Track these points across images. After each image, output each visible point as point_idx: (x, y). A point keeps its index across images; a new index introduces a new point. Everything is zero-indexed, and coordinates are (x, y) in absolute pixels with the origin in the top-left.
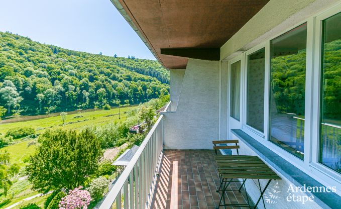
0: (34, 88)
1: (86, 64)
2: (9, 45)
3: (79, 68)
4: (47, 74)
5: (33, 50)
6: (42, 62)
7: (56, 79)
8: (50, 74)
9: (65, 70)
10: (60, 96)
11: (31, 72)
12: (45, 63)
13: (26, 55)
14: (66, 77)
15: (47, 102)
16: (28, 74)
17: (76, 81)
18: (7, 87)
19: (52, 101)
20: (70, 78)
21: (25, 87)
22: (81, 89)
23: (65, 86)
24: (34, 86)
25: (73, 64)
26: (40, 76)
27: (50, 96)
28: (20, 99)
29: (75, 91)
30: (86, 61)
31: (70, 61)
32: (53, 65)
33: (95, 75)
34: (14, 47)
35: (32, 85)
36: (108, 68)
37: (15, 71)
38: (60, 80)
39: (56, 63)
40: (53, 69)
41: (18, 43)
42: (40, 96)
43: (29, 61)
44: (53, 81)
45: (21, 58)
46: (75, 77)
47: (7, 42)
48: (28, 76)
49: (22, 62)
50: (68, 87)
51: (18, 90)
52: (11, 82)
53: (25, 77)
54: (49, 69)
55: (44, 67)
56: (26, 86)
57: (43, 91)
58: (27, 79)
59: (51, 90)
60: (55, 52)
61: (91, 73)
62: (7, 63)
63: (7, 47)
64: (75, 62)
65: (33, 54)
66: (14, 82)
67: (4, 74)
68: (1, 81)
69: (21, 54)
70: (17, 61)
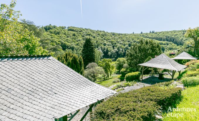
0: (107, 50)
1: (127, 38)
3: (124, 41)
4: (111, 44)
5: (106, 35)
6: (109, 39)
7: (114, 46)
8: (112, 44)
9: (118, 42)
10: (116, 54)
11: (106, 44)
13: (103, 38)
14: (119, 45)
15: (111, 56)
16: (105, 45)
17: (123, 47)
18: (99, 50)
19: (113, 56)
20: (120, 45)
21: (104, 50)
22: (125, 50)
23: (118, 49)
24: (107, 49)
25: (121, 39)
26: (109, 45)
27: (113, 54)
28: (103, 54)
29: (122, 51)
30: (127, 37)
31: (119, 38)
32: (113, 40)
33: (131, 43)
34: (100, 35)
36: (138, 39)
37: (101, 44)
38: (116, 46)
39: (114, 39)
40: (113, 42)
41: (101, 33)
42: (109, 53)
43: (105, 40)
44: (113, 47)
46: (122, 45)
48: (105, 46)
49: (103, 40)
50: (119, 49)
51: (102, 51)
54: (112, 42)
55: (110, 42)
57: (110, 51)
59: (113, 51)
60: (113, 35)
61: (130, 43)
62: (98, 41)
63: (98, 35)
64: (122, 38)
65: (106, 37)
66: (101, 48)
67: (98, 45)
68: (97, 48)
69: (102, 37)
70: (101, 40)
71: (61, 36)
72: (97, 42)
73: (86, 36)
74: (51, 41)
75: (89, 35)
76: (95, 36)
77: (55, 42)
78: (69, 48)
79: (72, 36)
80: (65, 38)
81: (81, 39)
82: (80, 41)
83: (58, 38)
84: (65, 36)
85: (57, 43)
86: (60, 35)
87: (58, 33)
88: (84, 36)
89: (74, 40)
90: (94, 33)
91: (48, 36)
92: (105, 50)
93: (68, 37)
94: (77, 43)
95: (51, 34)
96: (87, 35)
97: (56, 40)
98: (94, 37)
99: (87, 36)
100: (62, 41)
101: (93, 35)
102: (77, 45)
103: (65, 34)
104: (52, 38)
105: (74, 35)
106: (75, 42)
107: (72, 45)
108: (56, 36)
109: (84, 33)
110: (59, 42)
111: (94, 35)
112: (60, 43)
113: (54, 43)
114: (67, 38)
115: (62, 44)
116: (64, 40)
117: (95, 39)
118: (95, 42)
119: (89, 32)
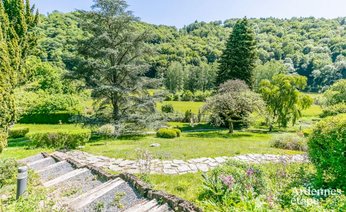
0: (311, 65)
2: (293, 28)
4: (327, 48)
5: (316, 27)
7: (338, 54)
8: (332, 49)
11: (310, 49)
12: (327, 37)
13: (307, 34)
15: (322, 79)
16: (306, 51)
18: (286, 64)
19: (329, 79)
21: (301, 64)
24: (311, 63)
26: (319, 52)
27: (327, 74)
28: (296, 74)
32: (338, 38)
34: (297, 28)
35: (309, 62)
37: (296, 49)
41: (302, 24)
42: (316, 72)
43: (309, 38)
44: (334, 56)
45: (304, 37)
47: (291, 26)
48: (306, 54)
49: (302, 40)
51: (295, 67)
52: (290, 59)
53: (303, 54)
54: (332, 43)
55: (326, 43)
57: (320, 68)
58: (305, 56)
59: (330, 66)
60: (342, 23)
62: (289, 43)
63: (291, 30)
65: (315, 31)
66: (293, 59)
67: (286, 53)
68: (283, 59)
69: (302, 34)
70: (298, 40)
71: (208, 40)
72: (285, 45)
74: (192, 49)
75: (268, 31)
76: (283, 32)
77: (198, 50)
80: (215, 42)
83: (204, 43)
84: (216, 38)
85: (200, 52)
86: (208, 38)
87: (206, 35)
90: (280, 25)
91: (188, 40)
92: (304, 66)
93: (221, 40)
95: (193, 38)
97: (200, 47)
98: (280, 35)
99: (262, 34)
100: (210, 48)
101: (277, 31)
103: (217, 35)
104: (194, 43)
108: (201, 40)
110: (204, 49)
111: (281, 30)
112: (205, 51)
113: (195, 51)
114: (219, 42)
115: (208, 53)
116: (213, 45)
117: (281, 39)
118: (280, 45)
119: (267, 26)
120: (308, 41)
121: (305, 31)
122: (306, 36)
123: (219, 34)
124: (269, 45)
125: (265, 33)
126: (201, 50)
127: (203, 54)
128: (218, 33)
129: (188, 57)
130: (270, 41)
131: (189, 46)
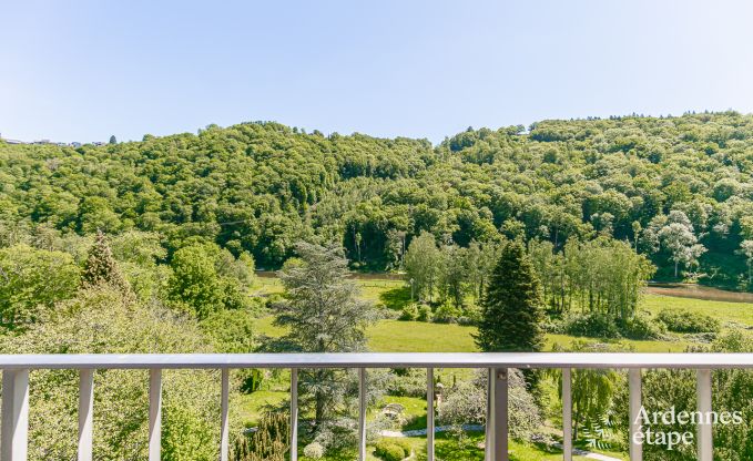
0: (736, 227)
2: (686, 138)
11: (731, 189)
13: (722, 152)
16: (722, 194)
18: (673, 225)
21: (712, 223)
24: (736, 222)
28: (700, 249)
34: (695, 140)
35: (732, 220)
37: (694, 190)
41: (706, 130)
43: (728, 163)
45: (710, 160)
47: (682, 135)
48: (721, 199)
49: (710, 169)
51: (697, 231)
52: (683, 213)
53: (715, 202)
56: (715, 222)
58: (718, 205)
62: (678, 177)
63: (682, 145)
65: (739, 146)
66: (690, 214)
68: (666, 211)
69: (710, 152)
70: (699, 169)
71: (495, 170)
72: (667, 181)
73: (606, 156)
74: (460, 191)
75: (626, 148)
76: (661, 149)
77: (472, 194)
78: (519, 213)
79: (539, 162)
80: (510, 174)
81: (578, 171)
82: (571, 182)
83: (486, 177)
84: (511, 165)
85: (476, 198)
86: (495, 165)
87: (490, 159)
88: (598, 155)
89: (543, 180)
90: (655, 133)
91: (453, 172)
92: (720, 227)
93: (522, 169)
94: (558, 191)
95: (463, 166)
96: (613, 150)
97: (476, 186)
98: (655, 158)
99: (612, 156)
100: (497, 189)
101: (649, 145)
102: (557, 200)
103: (512, 157)
104: (464, 179)
105: (550, 158)
106: (548, 188)
107: (532, 201)
108: (479, 171)
109: (598, 141)
110: (485, 191)
111: (657, 144)
112: (487, 197)
113: (468, 198)
114: (518, 176)
115: (494, 200)
116: (504, 182)
117: (657, 167)
118: (658, 180)
119: (626, 135)
120: (725, 170)
121: (715, 146)
122: (718, 159)
123: (518, 156)
124: (629, 181)
125: (621, 153)
126: (479, 194)
127: (483, 203)
128: (515, 153)
129: (451, 211)
130: (633, 173)
131: (454, 185)
